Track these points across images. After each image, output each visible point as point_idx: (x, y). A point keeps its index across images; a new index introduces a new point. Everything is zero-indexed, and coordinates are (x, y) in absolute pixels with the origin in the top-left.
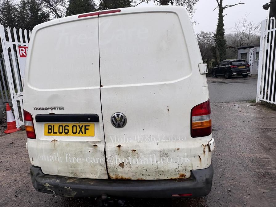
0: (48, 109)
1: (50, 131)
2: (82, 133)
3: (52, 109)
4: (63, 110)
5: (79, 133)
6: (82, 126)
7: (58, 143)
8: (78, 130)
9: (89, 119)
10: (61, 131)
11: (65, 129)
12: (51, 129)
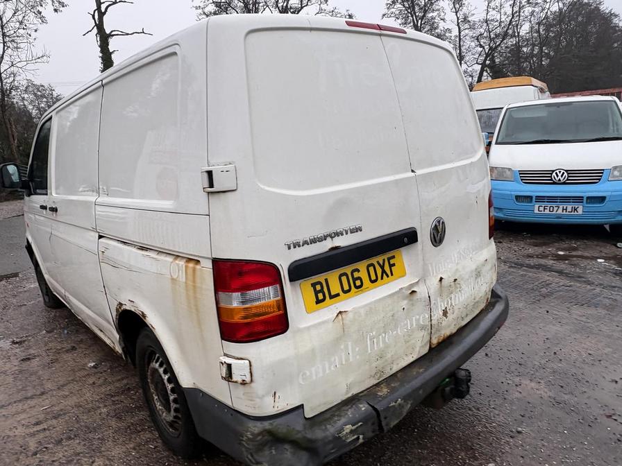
0: (325, 238)
1: (321, 296)
2: (388, 276)
3: (332, 238)
4: (359, 232)
5: (382, 279)
6: (384, 260)
7: (350, 315)
8: (379, 271)
9: (406, 239)
10: (346, 288)
11: (355, 280)
12: (322, 291)
